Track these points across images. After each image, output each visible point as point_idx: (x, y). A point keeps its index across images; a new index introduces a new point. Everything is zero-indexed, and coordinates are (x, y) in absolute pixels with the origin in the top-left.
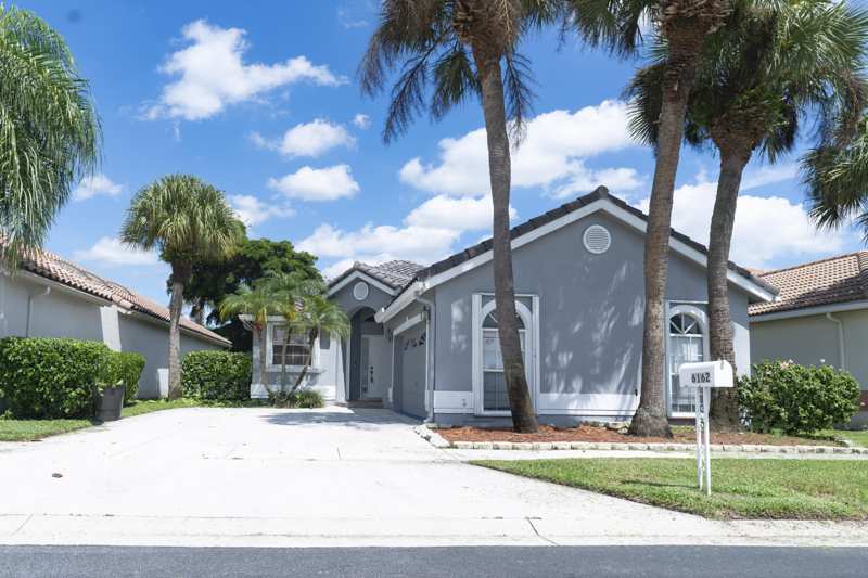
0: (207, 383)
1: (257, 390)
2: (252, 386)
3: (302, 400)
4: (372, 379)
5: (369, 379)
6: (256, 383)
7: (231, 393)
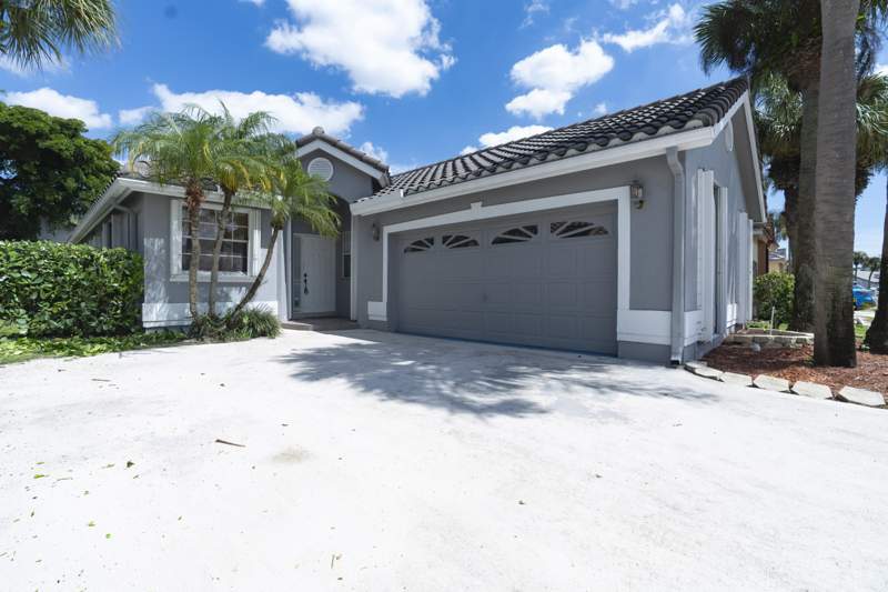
0: (45, 306)
1: (155, 313)
2: (145, 307)
3: (251, 325)
4: (306, 290)
5: (302, 290)
6: (155, 300)
7: (106, 322)
